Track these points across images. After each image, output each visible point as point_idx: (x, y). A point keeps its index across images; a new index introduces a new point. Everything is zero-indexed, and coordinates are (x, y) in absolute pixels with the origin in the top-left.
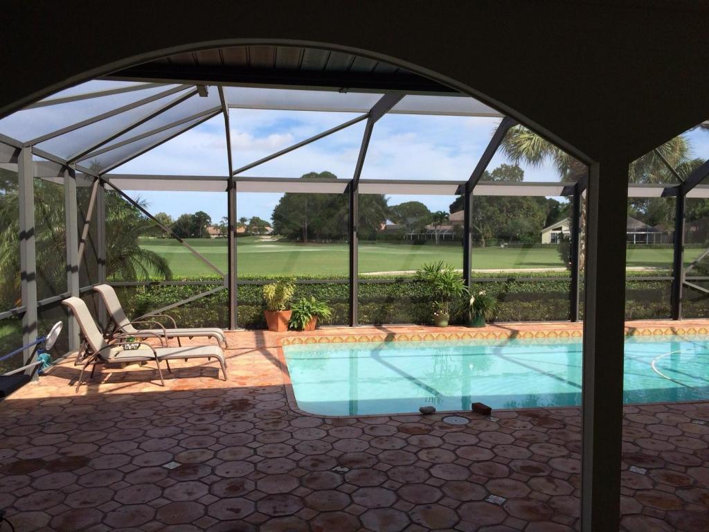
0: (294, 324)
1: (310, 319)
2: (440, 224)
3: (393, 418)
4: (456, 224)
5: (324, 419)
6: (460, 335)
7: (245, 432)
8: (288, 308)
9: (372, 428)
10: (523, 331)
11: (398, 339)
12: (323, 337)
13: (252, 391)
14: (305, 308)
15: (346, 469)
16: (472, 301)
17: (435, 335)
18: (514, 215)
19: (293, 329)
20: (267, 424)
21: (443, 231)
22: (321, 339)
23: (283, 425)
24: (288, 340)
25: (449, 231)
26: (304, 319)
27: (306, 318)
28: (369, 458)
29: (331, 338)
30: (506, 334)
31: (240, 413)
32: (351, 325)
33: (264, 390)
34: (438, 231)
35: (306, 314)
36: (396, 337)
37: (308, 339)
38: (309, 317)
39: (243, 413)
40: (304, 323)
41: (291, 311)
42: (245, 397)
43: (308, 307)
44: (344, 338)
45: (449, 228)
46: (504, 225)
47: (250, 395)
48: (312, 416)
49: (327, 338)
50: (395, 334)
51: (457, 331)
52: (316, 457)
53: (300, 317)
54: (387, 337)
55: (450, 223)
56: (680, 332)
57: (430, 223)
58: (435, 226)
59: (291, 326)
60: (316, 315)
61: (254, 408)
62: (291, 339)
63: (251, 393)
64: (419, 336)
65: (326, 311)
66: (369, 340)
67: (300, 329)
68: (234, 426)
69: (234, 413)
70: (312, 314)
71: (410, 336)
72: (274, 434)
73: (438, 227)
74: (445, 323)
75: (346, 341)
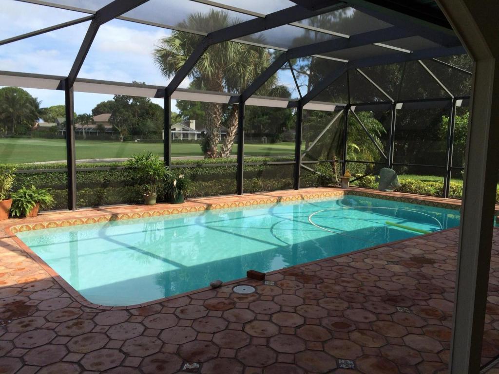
0: (16, 213)
1: (33, 206)
2: (87, 123)
3: (193, 296)
4: (99, 124)
5: (127, 309)
6: (171, 210)
7: (50, 343)
8: (8, 197)
9: (182, 311)
10: (215, 204)
11: (121, 218)
12: (51, 222)
13: (20, 290)
14: (27, 197)
15: (196, 365)
16: (175, 183)
17: (151, 212)
18: (143, 119)
19: (15, 217)
20: (68, 327)
21: (89, 129)
22: (50, 224)
23: (88, 326)
24: (15, 228)
25: (94, 129)
26: (27, 206)
27: (29, 206)
28: (207, 346)
29: (59, 223)
30: (203, 207)
31: (26, 320)
32: (71, 209)
33: (33, 286)
34: (85, 129)
35: (29, 202)
36: (119, 216)
37: (36, 225)
38: (32, 204)
39: (30, 318)
40: (27, 210)
41: (11, 200)
42: (18, 299)
43: (30, 195)
44: (72, 221)
45: (94, 126)
46: (137, 125)
47: (21, 294)
48: (111, 309)
49: (55, 223)
50: (118, 214)
51: (167, 208)
52: (154, 357)
53: (22, 205)
54: (112, 217)
55: (93, 122)
56: (305, 198)
57: (78, 122)
58: (83, 124)
59: (13, 214)
60: (39, 202)
61: (37, 310)
62: (18, 227)
63: (20, 292)
64: (138, 214)
65: (48, 198)
66: (95, 221)
67: (23, 215)
68: (31, 338)
69: (18, 321)
70: (35, 201)
71: (131, 215)
72: (86, 339)
73: (85, 126)
74: (154, 201)
75: (74, 224)
